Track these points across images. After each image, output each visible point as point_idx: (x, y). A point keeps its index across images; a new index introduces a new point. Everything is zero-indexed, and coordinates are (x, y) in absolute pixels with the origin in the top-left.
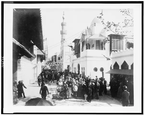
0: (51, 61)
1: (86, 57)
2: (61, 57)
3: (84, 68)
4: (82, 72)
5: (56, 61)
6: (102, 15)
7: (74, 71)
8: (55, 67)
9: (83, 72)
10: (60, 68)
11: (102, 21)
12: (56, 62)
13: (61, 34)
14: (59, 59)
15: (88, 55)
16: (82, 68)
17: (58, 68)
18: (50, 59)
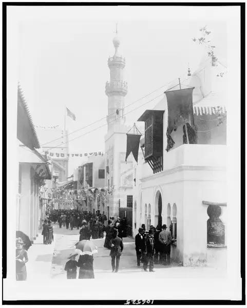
0: (76, 182)
1: (180, 169)
2: (108, 167)
3: (175, 205)
4: (169, 218)
5: (90, 182)
6: (208, 33)
7: (146, 215)
8: (88, 201)
9: (172, 219)
10: (103, 204)
11: (209, 53)
12: (91, 185)
13: (107, 94)
14: (101, 174)
15: (186, 163)
16: (169, 205)
17: (99, 206)
18: (72, 176)
